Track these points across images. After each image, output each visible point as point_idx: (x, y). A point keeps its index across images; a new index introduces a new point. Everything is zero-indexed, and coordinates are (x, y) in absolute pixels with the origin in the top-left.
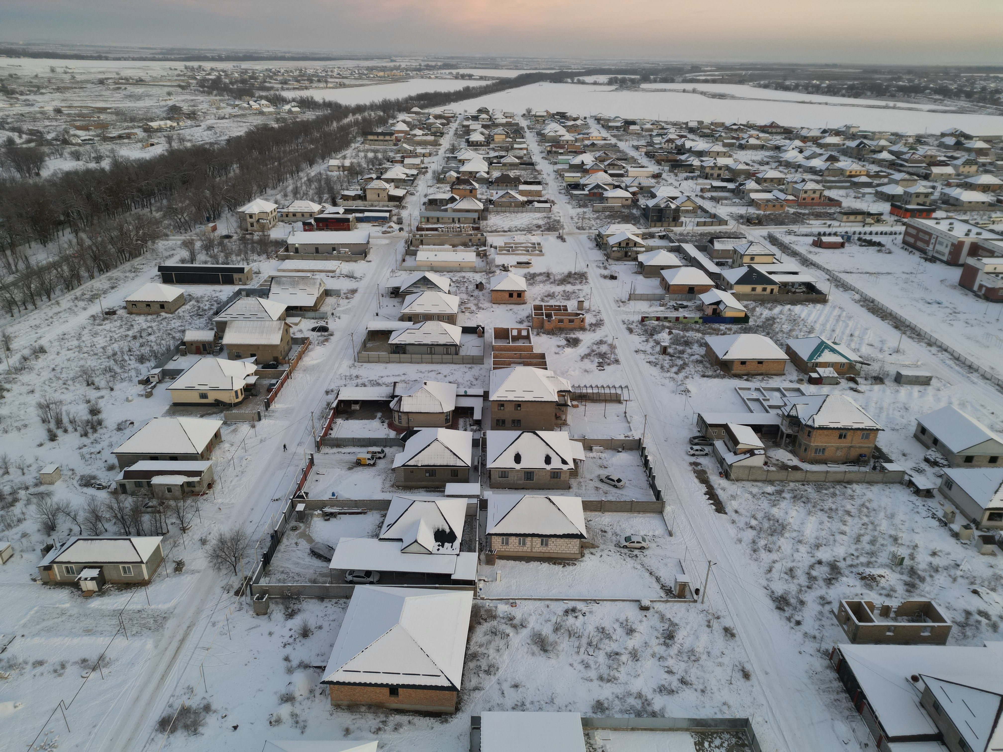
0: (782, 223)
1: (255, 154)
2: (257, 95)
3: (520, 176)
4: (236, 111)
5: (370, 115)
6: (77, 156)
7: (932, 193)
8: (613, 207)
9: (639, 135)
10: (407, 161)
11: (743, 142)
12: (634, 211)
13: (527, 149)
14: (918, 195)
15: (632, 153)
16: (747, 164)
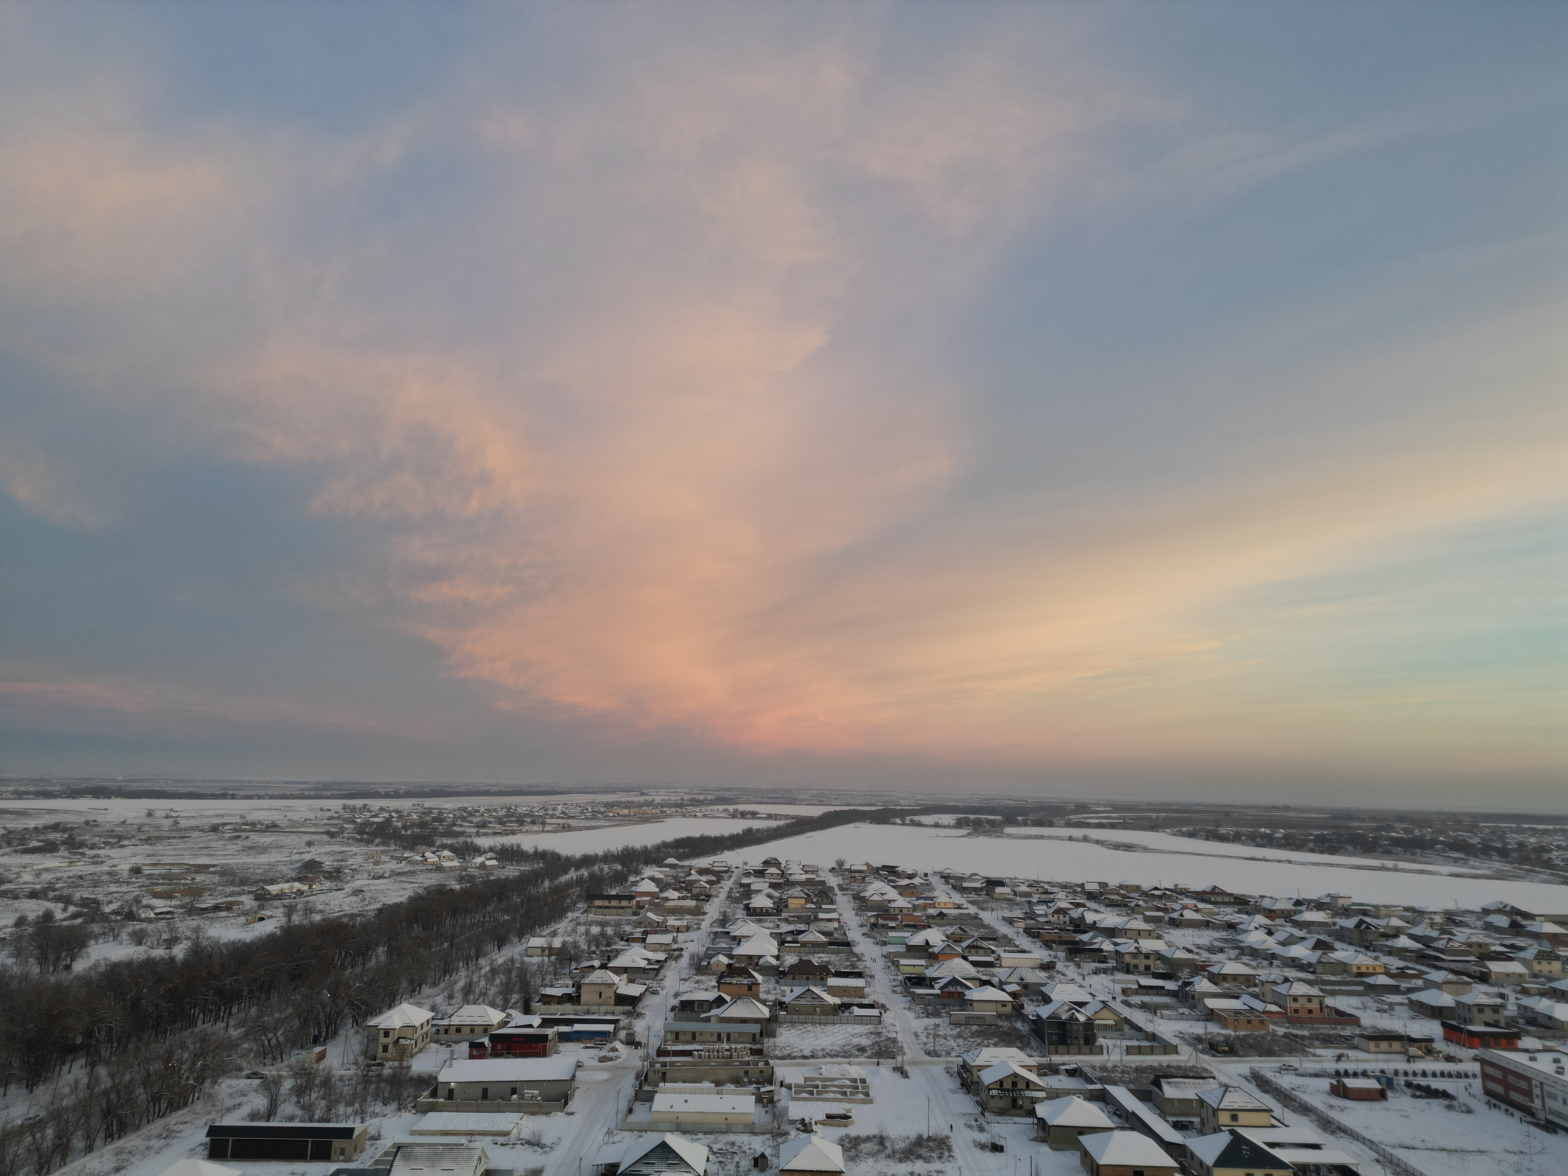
0: (1269, 1053)
1: (417, 930)
2: (437, 844)
3: (828, 963)
4: (403, 867)
5: (602, 870)
6: (139, 938)
7: (1503, 1006)
8: (982, 1018)
9: (1010, 902)
10: (651, 939)
11: (1175, 915)
12: (1019, 1025)
13: (838, 920)
14: (1481, 1008)
15: (1004, 929)
16: (1190, 951)
